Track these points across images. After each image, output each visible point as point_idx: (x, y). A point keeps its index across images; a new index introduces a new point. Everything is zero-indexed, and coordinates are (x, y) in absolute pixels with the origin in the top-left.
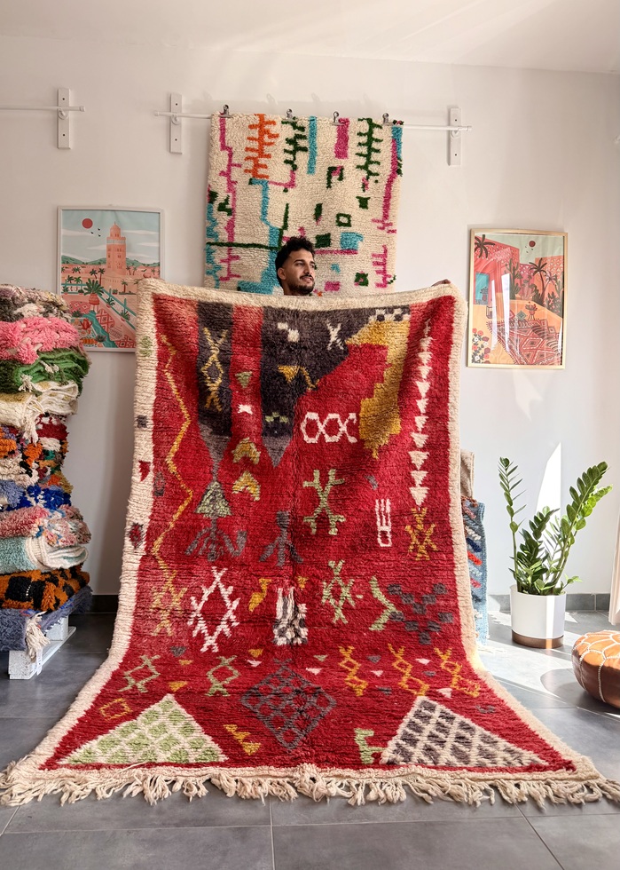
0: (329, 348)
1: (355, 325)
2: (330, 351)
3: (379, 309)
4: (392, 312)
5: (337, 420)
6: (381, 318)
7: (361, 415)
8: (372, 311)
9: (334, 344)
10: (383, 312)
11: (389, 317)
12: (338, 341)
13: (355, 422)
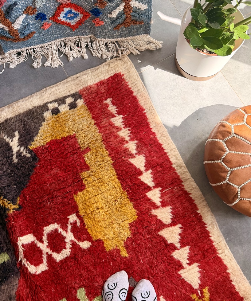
0: (15, 161)
1: (33, 127)
2: (18, 163)
3: (51, 102)
4: (64, 102)
5: (56, 230)
6: (56, 112)
7: (81, 213)
8: (44, 107)
9: (19, 154)
10: (56, 105)
11: (63, 108)
12: (22, 149)
13: (78, 224)
